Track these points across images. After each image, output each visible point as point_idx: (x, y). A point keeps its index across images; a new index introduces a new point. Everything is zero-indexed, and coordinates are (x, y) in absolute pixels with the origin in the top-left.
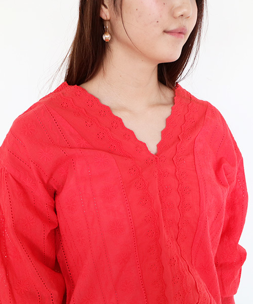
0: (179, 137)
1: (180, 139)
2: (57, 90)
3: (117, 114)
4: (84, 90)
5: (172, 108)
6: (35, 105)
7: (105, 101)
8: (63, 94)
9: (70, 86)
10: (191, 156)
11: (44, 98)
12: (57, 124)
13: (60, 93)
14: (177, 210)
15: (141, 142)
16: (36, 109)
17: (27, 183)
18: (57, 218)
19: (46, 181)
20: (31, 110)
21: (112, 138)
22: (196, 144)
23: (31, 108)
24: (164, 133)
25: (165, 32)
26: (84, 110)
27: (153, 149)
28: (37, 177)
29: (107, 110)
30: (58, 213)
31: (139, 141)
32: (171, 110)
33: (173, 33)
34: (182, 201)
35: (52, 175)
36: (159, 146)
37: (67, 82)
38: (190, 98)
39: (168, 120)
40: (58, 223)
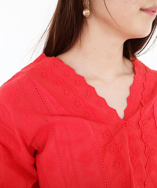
0: (141, 103)
1: (143, 105)
2: (37, 61)
3: (90, 83)
4: (61, 61)
5: (134, 77)
6: (18, 74)
7: (80, 71)
8: (42, 64)
9: (48, 57)
10: (153, 120)
11: (25, 68)
12: (39, 92)
13: (40, 63)
14: (144, 170)
15: (112, 109)
16: (19, 78)
17: (12, 146)
18: (37, 173)
19: (28, 144)
20: (15, 79)
21: (87, 105)
22: (154, 109)
23: (14, 77)
24: (129, 100)
25: (142, 10)
26: (61, 80)
27: (121, 114)
28: (20, 142)
29: (81, 80)
30: (37, 169)
31: (110, 108)
32: (133, 79)
33: (148, 11)
34: (148, 162)
35: (34, 139)
36: (126, 111)
37: (45, 54)
38: (145, 69)
39: (132, 88)
40: (38, 178)
